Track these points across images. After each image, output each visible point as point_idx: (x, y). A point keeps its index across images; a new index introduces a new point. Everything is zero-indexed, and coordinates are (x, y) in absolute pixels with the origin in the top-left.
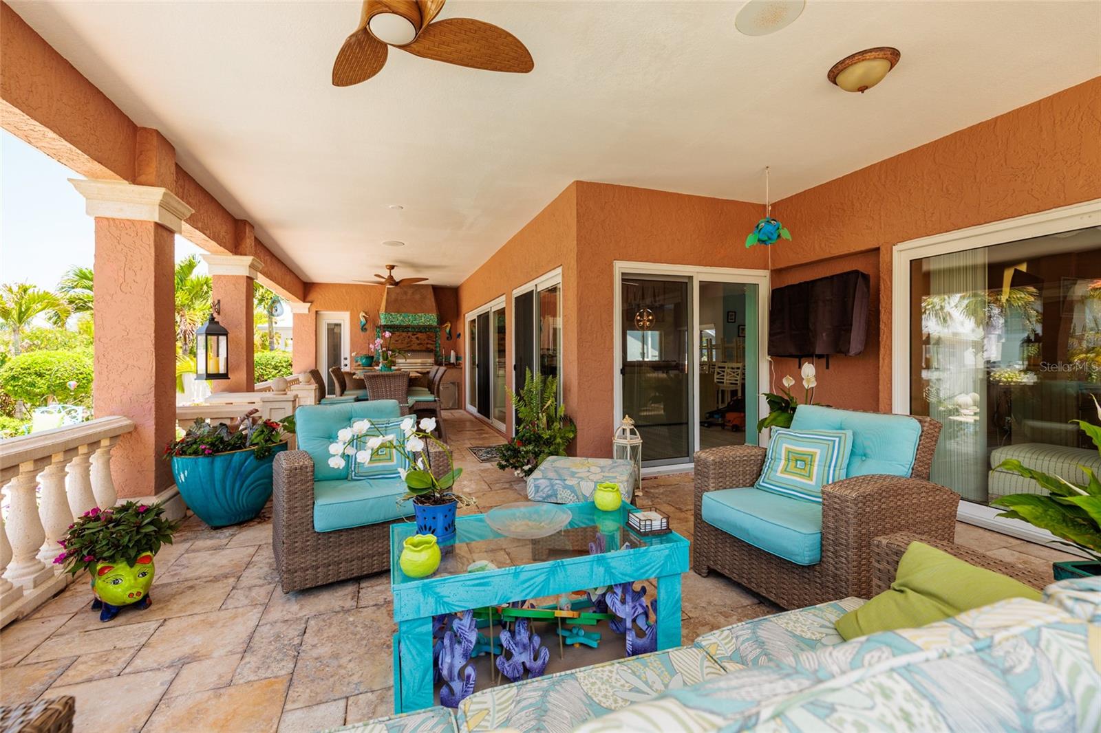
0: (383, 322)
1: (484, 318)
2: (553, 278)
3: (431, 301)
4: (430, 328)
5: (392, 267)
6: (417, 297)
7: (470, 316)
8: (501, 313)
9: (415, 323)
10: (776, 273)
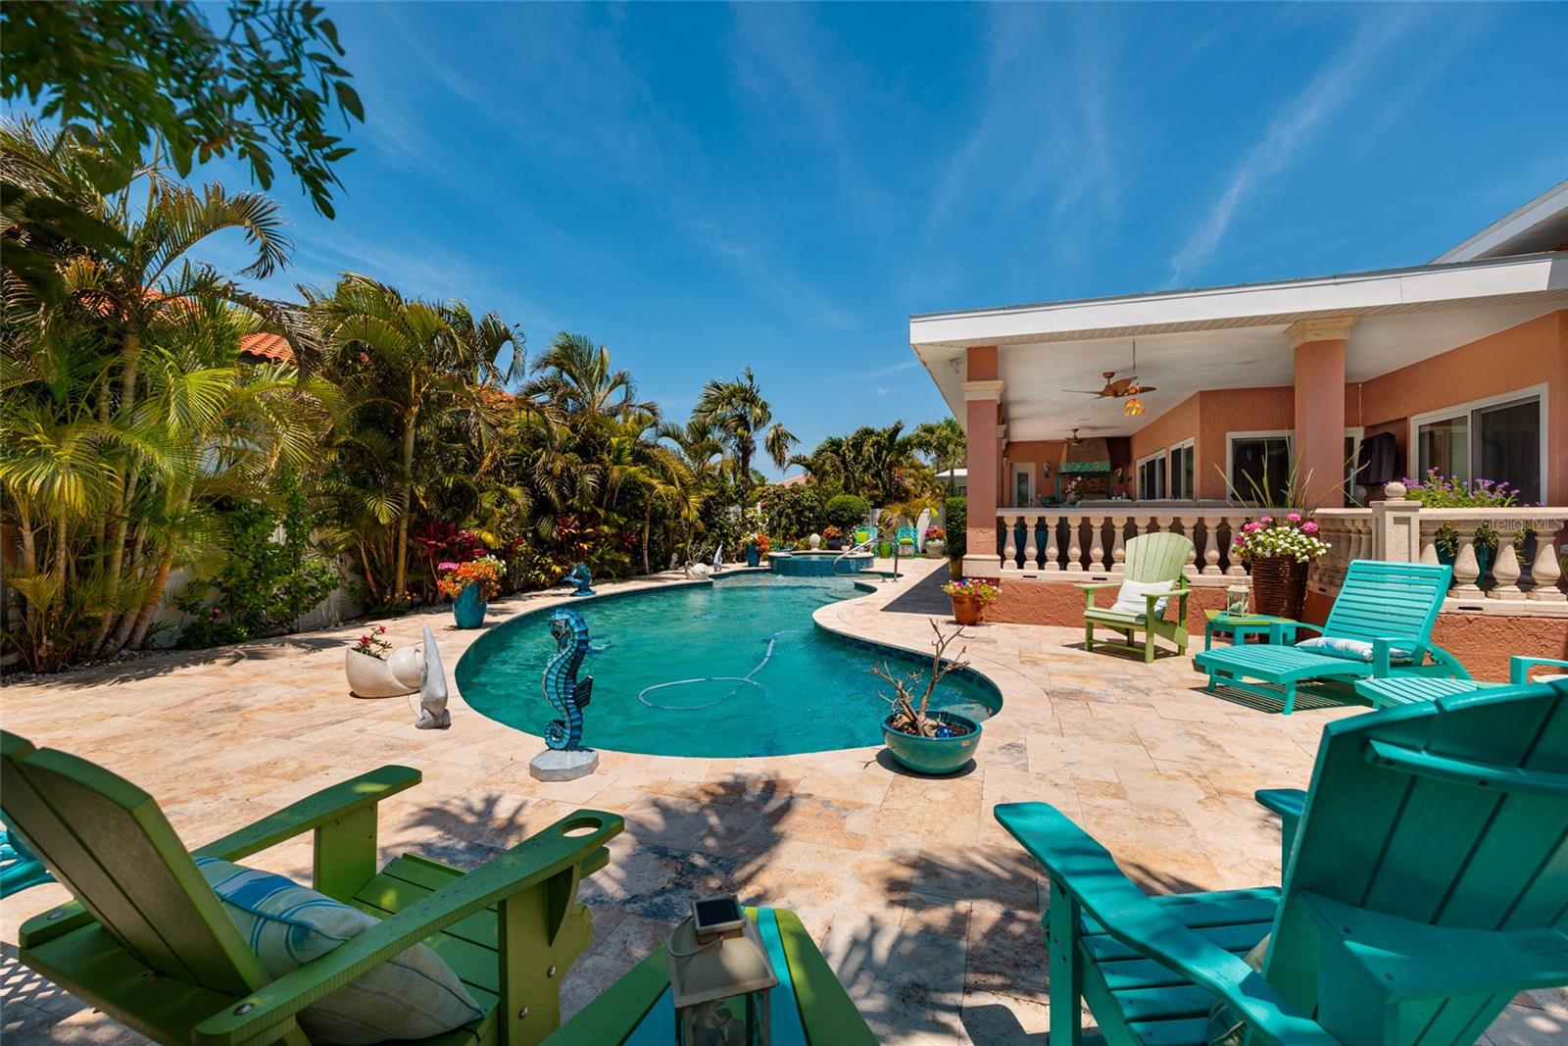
0: (1064, 470)
1: (1151, 464)
2: (1189, 443)
3: (1105, 451)
4: (1104, 473)
5: (1076, 430)
6: (1093, 448)
7: (1140, 462)
8: (1163, 461)
9: (1091, 470)
10: (1368, 429)
